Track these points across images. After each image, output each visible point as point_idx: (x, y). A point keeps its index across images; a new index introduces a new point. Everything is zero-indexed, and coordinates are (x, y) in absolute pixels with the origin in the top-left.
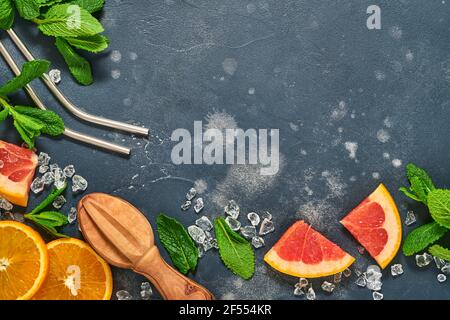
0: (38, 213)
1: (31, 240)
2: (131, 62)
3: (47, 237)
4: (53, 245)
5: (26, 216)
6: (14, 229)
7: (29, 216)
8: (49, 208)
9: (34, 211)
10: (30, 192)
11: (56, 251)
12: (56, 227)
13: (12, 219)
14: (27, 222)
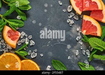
0: (19, 51)
1: (17, 60)
2: (51, 7)
3: (22, 59)
4: (23, 61)
5: (15, 52)
6: (12, 55)
7: (17, 52)
8: (23, 50)
9: (18, 50)
10: (17, 44)
11: (24, 63)
12: (24, 56)
13: (11, 53)
14: (16, 54)
